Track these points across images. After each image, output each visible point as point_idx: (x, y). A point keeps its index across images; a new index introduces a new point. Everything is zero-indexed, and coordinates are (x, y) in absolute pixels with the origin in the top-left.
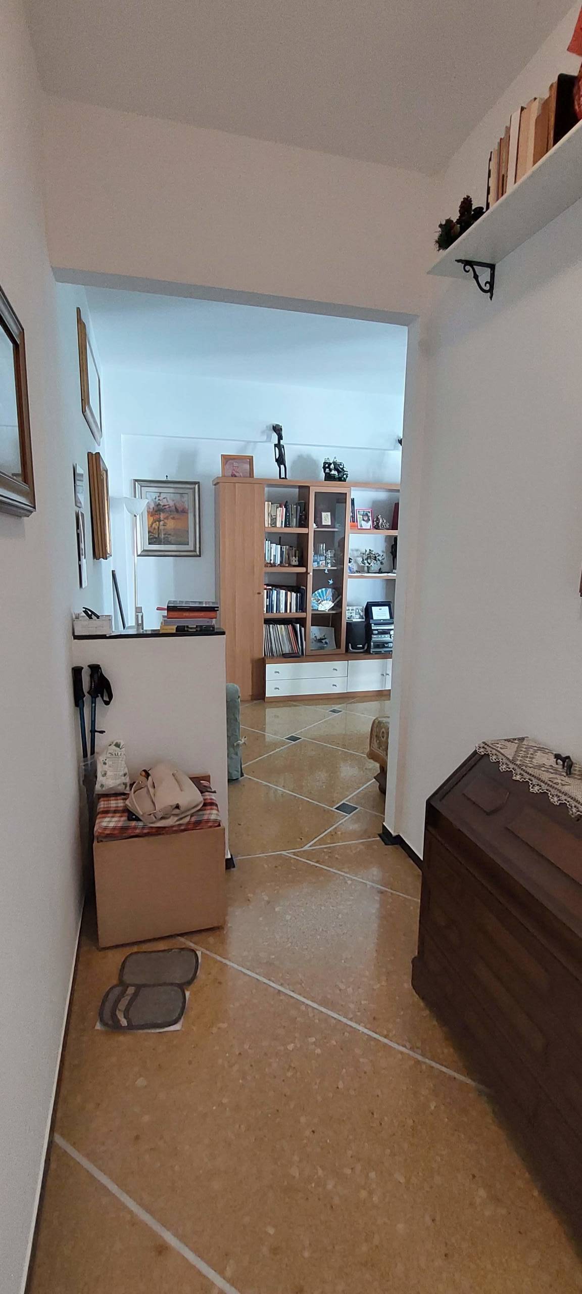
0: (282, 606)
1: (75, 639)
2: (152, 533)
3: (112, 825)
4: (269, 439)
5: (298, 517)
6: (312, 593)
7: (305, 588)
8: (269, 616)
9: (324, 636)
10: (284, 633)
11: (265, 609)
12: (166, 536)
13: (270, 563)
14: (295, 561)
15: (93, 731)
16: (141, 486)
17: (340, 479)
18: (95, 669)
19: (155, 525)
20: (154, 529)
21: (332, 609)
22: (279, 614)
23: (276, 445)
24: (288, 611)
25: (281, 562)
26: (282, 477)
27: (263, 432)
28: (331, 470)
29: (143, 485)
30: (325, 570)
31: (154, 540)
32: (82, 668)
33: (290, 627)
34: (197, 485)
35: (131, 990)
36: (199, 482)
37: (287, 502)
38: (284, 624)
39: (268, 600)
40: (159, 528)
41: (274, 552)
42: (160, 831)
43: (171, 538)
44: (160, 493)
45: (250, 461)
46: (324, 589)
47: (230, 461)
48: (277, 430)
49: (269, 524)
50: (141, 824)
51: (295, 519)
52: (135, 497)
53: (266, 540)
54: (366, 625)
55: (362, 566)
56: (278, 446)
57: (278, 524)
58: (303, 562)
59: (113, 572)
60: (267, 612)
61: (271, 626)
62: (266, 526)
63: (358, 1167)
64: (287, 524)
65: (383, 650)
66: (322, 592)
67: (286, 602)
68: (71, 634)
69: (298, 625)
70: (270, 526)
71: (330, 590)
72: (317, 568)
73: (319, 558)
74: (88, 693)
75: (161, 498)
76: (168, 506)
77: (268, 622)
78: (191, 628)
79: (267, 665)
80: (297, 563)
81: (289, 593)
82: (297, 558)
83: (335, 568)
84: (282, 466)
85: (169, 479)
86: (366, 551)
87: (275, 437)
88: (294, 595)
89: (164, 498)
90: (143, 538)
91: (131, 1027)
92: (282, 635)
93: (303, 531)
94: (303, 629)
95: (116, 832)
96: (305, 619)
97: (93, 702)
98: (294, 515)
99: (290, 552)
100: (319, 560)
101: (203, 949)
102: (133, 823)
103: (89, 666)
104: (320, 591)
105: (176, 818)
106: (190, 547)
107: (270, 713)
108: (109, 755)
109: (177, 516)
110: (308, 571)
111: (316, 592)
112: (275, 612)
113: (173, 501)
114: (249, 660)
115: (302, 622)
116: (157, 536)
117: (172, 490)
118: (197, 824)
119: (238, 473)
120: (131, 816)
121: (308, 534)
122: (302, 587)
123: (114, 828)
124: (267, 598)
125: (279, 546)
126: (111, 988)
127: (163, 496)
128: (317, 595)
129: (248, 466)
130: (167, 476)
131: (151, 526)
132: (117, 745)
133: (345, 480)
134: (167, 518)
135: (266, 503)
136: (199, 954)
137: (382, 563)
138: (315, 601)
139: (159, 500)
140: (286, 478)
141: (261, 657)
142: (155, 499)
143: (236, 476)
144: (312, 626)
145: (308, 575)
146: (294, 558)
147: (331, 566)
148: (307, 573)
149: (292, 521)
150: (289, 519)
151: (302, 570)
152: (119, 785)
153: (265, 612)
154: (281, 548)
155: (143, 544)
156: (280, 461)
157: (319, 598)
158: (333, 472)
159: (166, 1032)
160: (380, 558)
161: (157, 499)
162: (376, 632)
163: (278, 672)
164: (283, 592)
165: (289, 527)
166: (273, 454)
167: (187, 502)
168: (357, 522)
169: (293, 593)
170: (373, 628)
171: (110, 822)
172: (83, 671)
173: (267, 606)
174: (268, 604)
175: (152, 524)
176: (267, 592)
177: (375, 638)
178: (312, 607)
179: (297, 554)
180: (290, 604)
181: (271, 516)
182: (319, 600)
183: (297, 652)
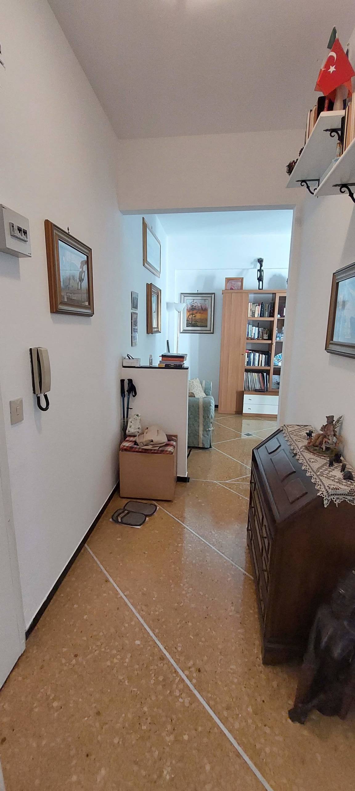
0: (257, 363)
1: (123, 367)
2: (189, 321)
3: (127, 445)
4: (255, 267)
5: (269, 311)
6: (275, 356)
7: (270, 352)
8: (248, 367)
10: (257, 378)
11: (246, 364)
12: (196, 322)
13: (251, 338)
14: (266, 337)
15: (128, 408)
16: (184, 297)
18: (130, 381)
19: (190, 317)
20: (190, 319)
22: (255, 367)
23: (258, 270)
24: (260, 365)
25: (258, 337)
26: (260, 288)
27: (252, 263)
29: (185, 296)
31: (189, 324)
32: (124, 380)
33: (260, 374)
34: (213, 295)
35: (126, 512)
36: (215, 293)
37: (262, 303)
38: (257, 373)
39: (248, 358)
40: (192, 318)
41: (254, 331)
42: (146, 451)
43: (199, 324)
44: (194, 300)
45: (241, 281)
47: (231, 281)
48: (260, 261)
49: (250, 315)
50: (138, 447)
51: (267, 313)
52: (181, 302)
53: (250, 324)
56: (260, 271)
57: (256, 316)
58: (270, 338)
59: (167, 341)
60: (247, 365)
61: (249, 373)
62: (249, 316)
63: (187, 585)
64: (262, 315)
67: (259, 360)
68: (121, 365)
69: (265, 374)
70: (251, 316)
72: (279, 341)
73: (281, 335)
74: (127, 391)
75: (194, 302)
76: (197, 307)
77: (247, 371)
78: (172, 365)
79: (244, 395)
80: (267, 338)
81: (261, 355)
82: (267, 335)
84: (261, 282)
85: (199, 292)
87: (259, 265)
88: (264, 356)
89: (196, 302)
90: (183, 323)
91: (122, 523)
92: (255, 379)
93: (271, 319)
94: (268, 376)
95: (128, 448)
96: (269, 370)
97: (129, 395)
98: (267, 310)
99: (264, 331)
100: (280, 337)
101: (160, 506)
102: (136, 446)
103: (128, 380)
104: (280, 354)
105: (152, 446)
106: (208, 328)
107: (245, 422)
108: (133, 419)
109: (202, 312)
110: (273, 343)
111: (278, 355)
112: (252, 365)
113: (200, 303)
114: (235, 392)
115: (268, 372)
116: (191, 322)
117: (200, 298)
118: (162, 451)
119: (234, 287)
120: (136, 443)
121: (274, 321)
122: (268, 351)
123: (127, 447)
124: (248, 357)
125: (257, 328)
126: (119, 509)
127: (195, 301)
128: (278, 357)
129: (240, 283)
130: (198, 291)
131: (188, 317)
132: (137, 415)
134: (196, 313)
135: (249, 304)
136: (158, 508)
138: (276, 360)
139: (193, 303)
140: (262, 289)
141: (242, 390)
142: (191, 303)
143: (233, 289)
144: (273, 375)
145: (273, 345)
146: (265, 335)
148: (272, 344)
149: (266, 314)
150: (263, 312)
151: (270, 342)
152: (136, 432)
153: (246, 365)
154: (258, 329)
155: (183, 327)
156: (260, 279)
157: (280, 359)
159: (134, 528)
161: (192, 303)
163: (251, 400)
164: (257, 354)
165: (263, 317)
166: (256, 275)
167: (208, 304)
169: (263, 355)
171: (127, 444)
172: (125, 381)
173: (247, 362)
174: (248, 361)
175: (189, 316)
176: (248, 354)
178: (274, 364)
179: (268, 333)
180: (261, 361)
181: (252, 311)
182: (279, 360)
183: (263, 389)
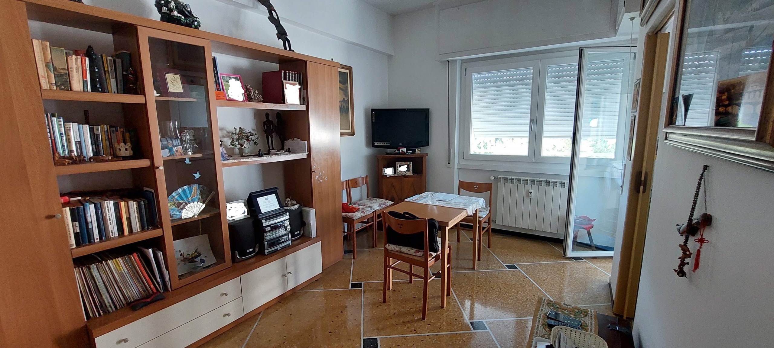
0: (113, 228)
5: (120, 77)
6: (168, 196)
7: (153, 191)
8: (85, 249)
9: (196, 251)
10: (123, 271)
11: (73, 241)
13: (70, 158)
14: (124, 149)
17: (189, 25)
21: (203, 212)
22: (108, 243)
24: (126, 232)
25: (96, 153)
28: (171, 10)
30: (185, 159)
33: (135, 257)
38: (120, 257)
39: (76, 221)
41: (76, 136)
46: (185, 187)
49: (51, 85)
51: (113, 81)
53: (53, 116)
54: (253, 222)
55: (231, 148)
57: (77, 85)
58: (142, 151)
60: (78, 245)
61: (92, 266)
62: (44, 88)
64: (97, 86)
65: (279, 247)
66: (184, 191)
67: (117, 217)
69: (150, 250)
70: (55, 88)
71: (195, 187)
72: (169, 159)
73: (170, 142)
77: (84, 261)
79: (96, 338)
80: (129, 153)
81: (122, 203)
82: (129, 144)
83: (199, 155)
86: (236, 130)
88: (133, 205)
92: (119, 275)
93: (133, 99)
94: (160, 254)
96: (161, 237)
98: (112, 73)
99: (114, 135)
100: (170, 146)
104: (180, 190)
110: (156, 165)
111: (174, 194)
112: (96, 242)
115: (156, 242)
121: (144, 105)
122: (145, 189)
124: (73, 218)
128: (176, 197)
133: (197, 27)
137: (255, 143)
138: (174, 207)
141: (83, 325)
144: (174, 240)
145: (157, 171)
146: (122, 144)
147: (194, 153)
148: (153, 168)
149: (110, 84)
150: (100, 77)
151: (144, 163)
153: (74, 246)
154: (92, 130)
157: (180, 201)
158: (176, 13)
160: (253, 137)
162: (269, 228)
163: (125, 341)
164: (109, 205)
165: (101, 92)
168: (223, 90)
169: (130, 201)
170: (264, 225)
173: (76, 235)
174: (78, 230)
176: (72, 211)
177: (269, 236)
178: (171, 217)
179: (128, 138)
180: (129, 219)
181: (55, 69)
182: (181, 204)
183: (155, 290)
